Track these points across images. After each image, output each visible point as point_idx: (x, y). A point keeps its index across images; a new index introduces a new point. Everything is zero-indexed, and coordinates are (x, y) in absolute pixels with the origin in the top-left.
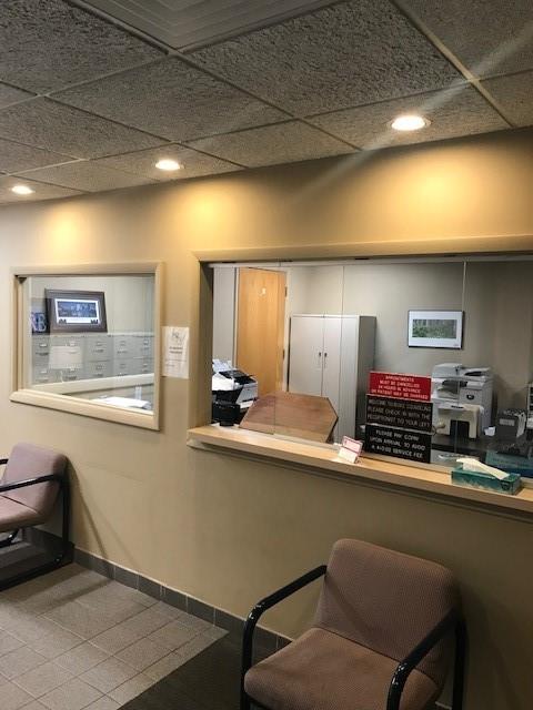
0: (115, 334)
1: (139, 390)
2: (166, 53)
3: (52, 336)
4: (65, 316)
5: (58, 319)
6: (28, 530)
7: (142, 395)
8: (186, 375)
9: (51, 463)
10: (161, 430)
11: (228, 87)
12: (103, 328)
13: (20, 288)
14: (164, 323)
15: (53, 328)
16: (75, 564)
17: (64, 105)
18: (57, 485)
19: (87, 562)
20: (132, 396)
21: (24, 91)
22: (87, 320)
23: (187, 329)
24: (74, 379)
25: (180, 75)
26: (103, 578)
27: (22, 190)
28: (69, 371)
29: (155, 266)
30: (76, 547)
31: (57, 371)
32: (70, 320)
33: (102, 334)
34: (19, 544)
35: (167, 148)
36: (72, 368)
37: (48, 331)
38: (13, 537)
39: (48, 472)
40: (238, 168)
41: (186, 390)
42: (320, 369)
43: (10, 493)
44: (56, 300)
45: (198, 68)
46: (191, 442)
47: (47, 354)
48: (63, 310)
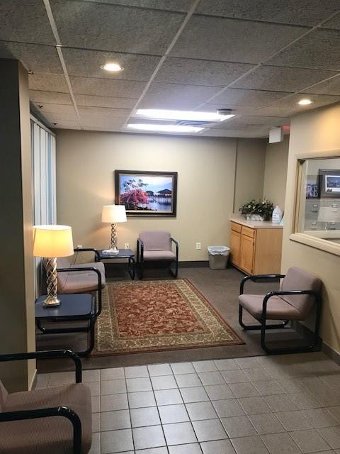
3: (321, 200)
4: (332, 187)
5: (327, 189)
6: (295, 322)
9: (311, 283)
13: (300, 167)
15: (322, 195)
16: (322, 353)
17: (331, 30)
18: (313, 298)
21: (304, 27)
24: (334, 229)
27: (305, 102)
28: (331, 224)
30: (323, 342)
31: (323, 223)
32: (334, 190)
36: (333, 222)
37: (319, 197)
38: (286, 324)
39: (308, 288)
43: (285, 297)
44: (326, 176)
47: (317, 211)
48: (330, 183)
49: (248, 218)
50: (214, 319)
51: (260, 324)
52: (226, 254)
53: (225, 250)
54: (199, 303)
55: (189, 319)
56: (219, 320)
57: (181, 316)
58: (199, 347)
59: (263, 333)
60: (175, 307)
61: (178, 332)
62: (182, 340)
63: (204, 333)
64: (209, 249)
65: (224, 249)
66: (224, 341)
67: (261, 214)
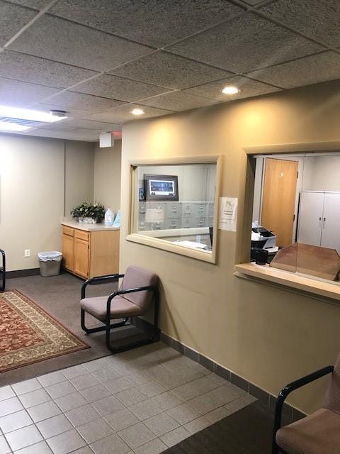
0: (183, 202)
1: (199, 237)
2: (246, 9)
3: (147, 202)
4: (155, 190)
5: (151, 192)
6: (134, 318)
7: (201, 240)
8: (234, 229)
9: (150, 278)
10: (217, 263)
11: (285, 30)
12: (176, 198)
13: (133, 172)
14: (221, 195)
15: (148, 198)
16: (160, 342)
17: (172, 54)
18: (152, 293)
19: (168, 342)
20: (195, 241)
21: (150, 47)
22: (167, 193)
23: (236, 199)
24: (159, 229)
25: (252, 25)
26: (178, 353)
27: (138, 112)
28: (157, 224)
29: (217, 158)
30: (162, 332)
31: (150, 224)
32: (158, 193)
33: (176, 202)
34: (129, 326)
35: (232, 79)
36: (158, 222)
37: (145, 200)
38: (126, 321)
39: (146, 284)
40: (278, 90)
41: (234, 239)
42: (320, 229)
43: (125, 296)
44: (150, 181)
45: (265, 18)
46: (237, 273)
47: (144, 213)
48: (154, 187)
49: (80, 221)
50: (55, 328)
51: (105, 325)
52: (59, 259)
53: (58, 255)
54: (35, 314)
55: (26, 333)
56: (60, 329)
57: (16, 331)
58: (41, 361)
59: (108, 333)
60: (8, 322)
61: (15, 348)
62: (22, 356)
63: (45, 345)
64: (40, 256)
65: (56, 255)
66: (68, 349)
67: (93, 217)
